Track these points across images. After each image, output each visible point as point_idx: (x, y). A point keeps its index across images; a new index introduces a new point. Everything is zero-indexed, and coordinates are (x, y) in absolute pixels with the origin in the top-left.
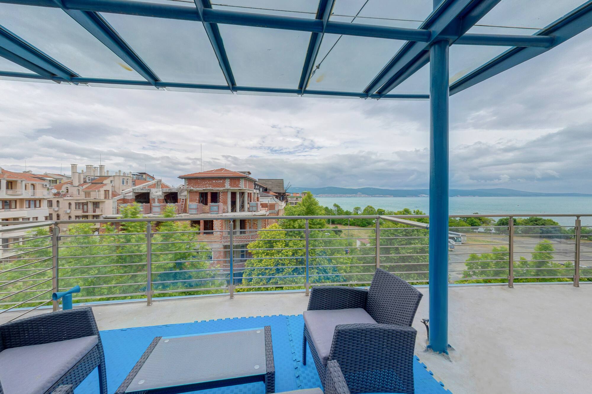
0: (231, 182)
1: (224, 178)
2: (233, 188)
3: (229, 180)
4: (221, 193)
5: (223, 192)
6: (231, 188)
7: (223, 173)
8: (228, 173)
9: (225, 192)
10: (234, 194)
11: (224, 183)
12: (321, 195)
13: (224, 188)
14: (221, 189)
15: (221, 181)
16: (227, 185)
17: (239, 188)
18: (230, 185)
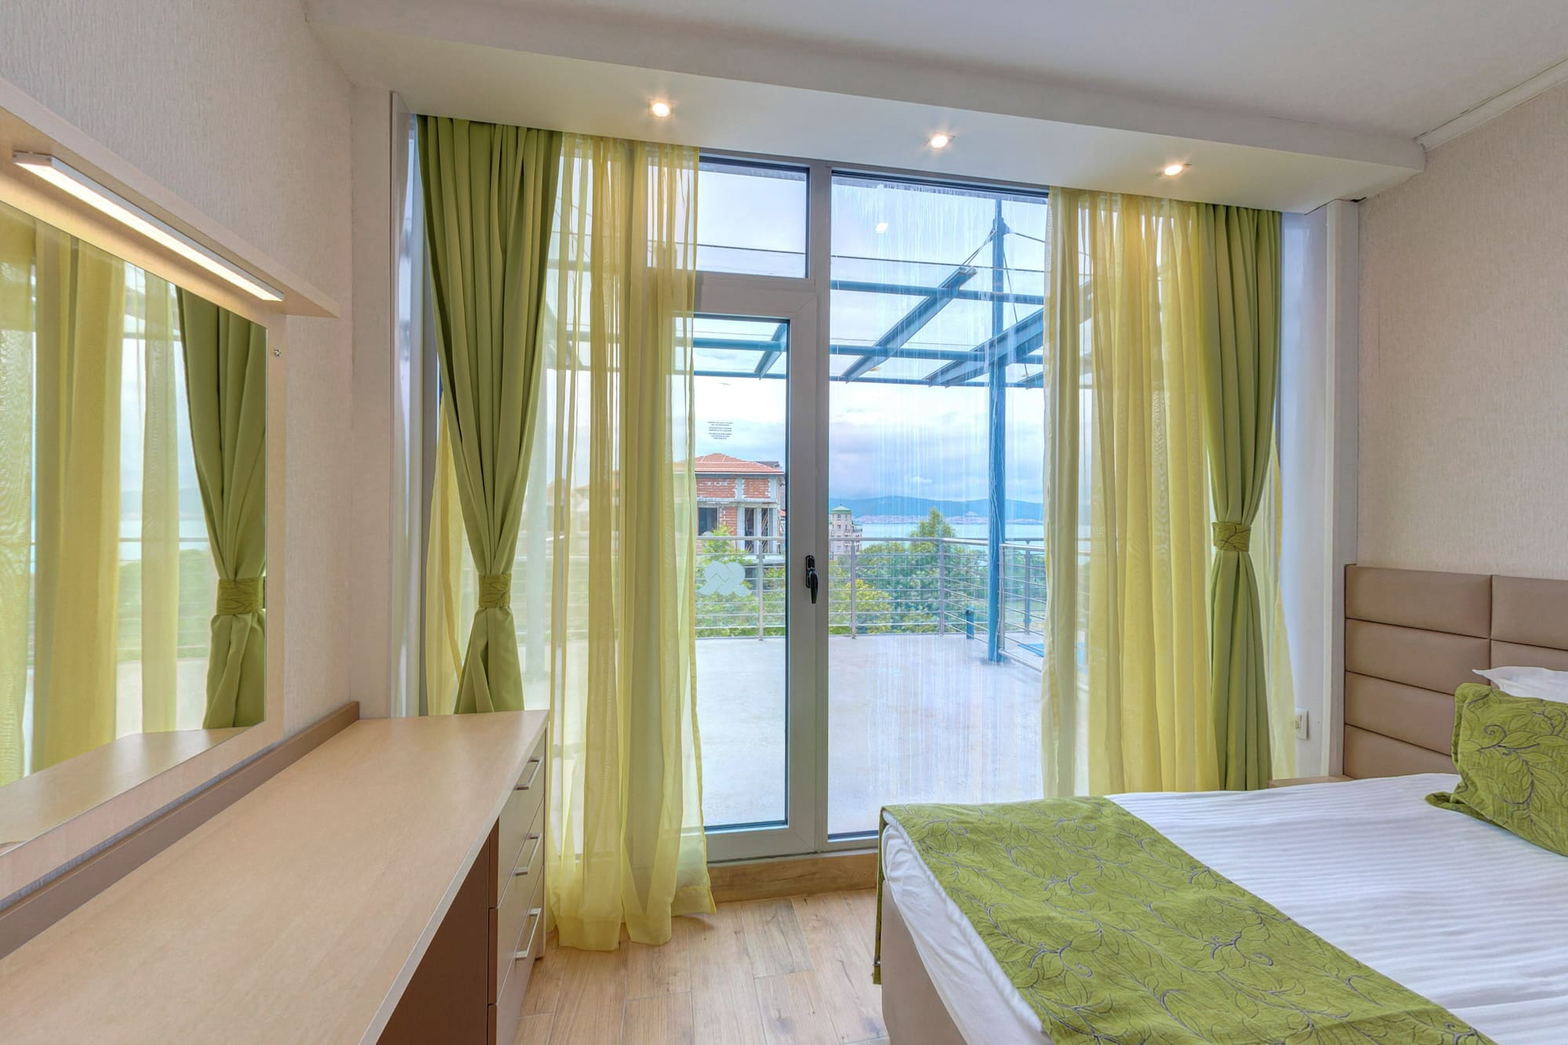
0: (747, 485)
1: (732, 477)
2: (752, 500)
3: (743, 481)
4: (723, 509)
5: (726, 508)
6: (749, 500)
7: (722, 466)
8: (738, 466)
9: (732, 509)
10: (750, 513)
11: (731, 488)
12: (868, 517)
13: (731, 500)
14: (726, 501)
15: (726, 484)
16: (739, 493)
17: (766, 500)
18: (746, 492)
